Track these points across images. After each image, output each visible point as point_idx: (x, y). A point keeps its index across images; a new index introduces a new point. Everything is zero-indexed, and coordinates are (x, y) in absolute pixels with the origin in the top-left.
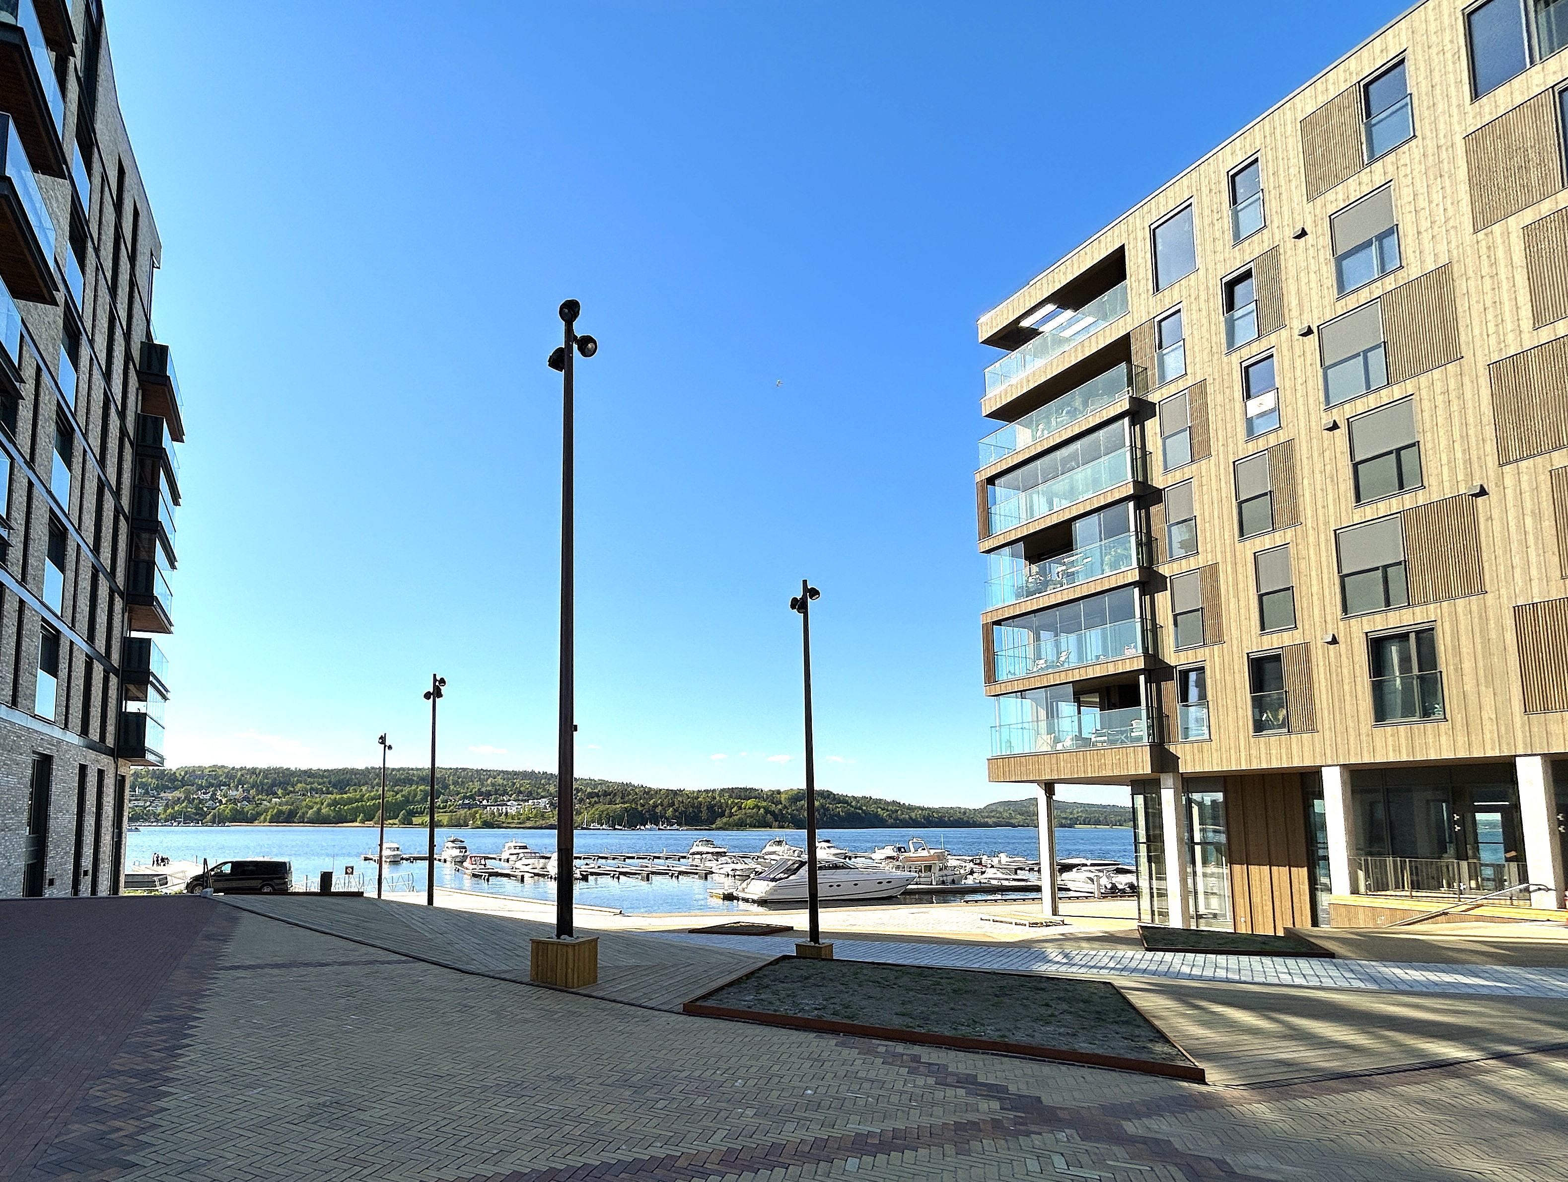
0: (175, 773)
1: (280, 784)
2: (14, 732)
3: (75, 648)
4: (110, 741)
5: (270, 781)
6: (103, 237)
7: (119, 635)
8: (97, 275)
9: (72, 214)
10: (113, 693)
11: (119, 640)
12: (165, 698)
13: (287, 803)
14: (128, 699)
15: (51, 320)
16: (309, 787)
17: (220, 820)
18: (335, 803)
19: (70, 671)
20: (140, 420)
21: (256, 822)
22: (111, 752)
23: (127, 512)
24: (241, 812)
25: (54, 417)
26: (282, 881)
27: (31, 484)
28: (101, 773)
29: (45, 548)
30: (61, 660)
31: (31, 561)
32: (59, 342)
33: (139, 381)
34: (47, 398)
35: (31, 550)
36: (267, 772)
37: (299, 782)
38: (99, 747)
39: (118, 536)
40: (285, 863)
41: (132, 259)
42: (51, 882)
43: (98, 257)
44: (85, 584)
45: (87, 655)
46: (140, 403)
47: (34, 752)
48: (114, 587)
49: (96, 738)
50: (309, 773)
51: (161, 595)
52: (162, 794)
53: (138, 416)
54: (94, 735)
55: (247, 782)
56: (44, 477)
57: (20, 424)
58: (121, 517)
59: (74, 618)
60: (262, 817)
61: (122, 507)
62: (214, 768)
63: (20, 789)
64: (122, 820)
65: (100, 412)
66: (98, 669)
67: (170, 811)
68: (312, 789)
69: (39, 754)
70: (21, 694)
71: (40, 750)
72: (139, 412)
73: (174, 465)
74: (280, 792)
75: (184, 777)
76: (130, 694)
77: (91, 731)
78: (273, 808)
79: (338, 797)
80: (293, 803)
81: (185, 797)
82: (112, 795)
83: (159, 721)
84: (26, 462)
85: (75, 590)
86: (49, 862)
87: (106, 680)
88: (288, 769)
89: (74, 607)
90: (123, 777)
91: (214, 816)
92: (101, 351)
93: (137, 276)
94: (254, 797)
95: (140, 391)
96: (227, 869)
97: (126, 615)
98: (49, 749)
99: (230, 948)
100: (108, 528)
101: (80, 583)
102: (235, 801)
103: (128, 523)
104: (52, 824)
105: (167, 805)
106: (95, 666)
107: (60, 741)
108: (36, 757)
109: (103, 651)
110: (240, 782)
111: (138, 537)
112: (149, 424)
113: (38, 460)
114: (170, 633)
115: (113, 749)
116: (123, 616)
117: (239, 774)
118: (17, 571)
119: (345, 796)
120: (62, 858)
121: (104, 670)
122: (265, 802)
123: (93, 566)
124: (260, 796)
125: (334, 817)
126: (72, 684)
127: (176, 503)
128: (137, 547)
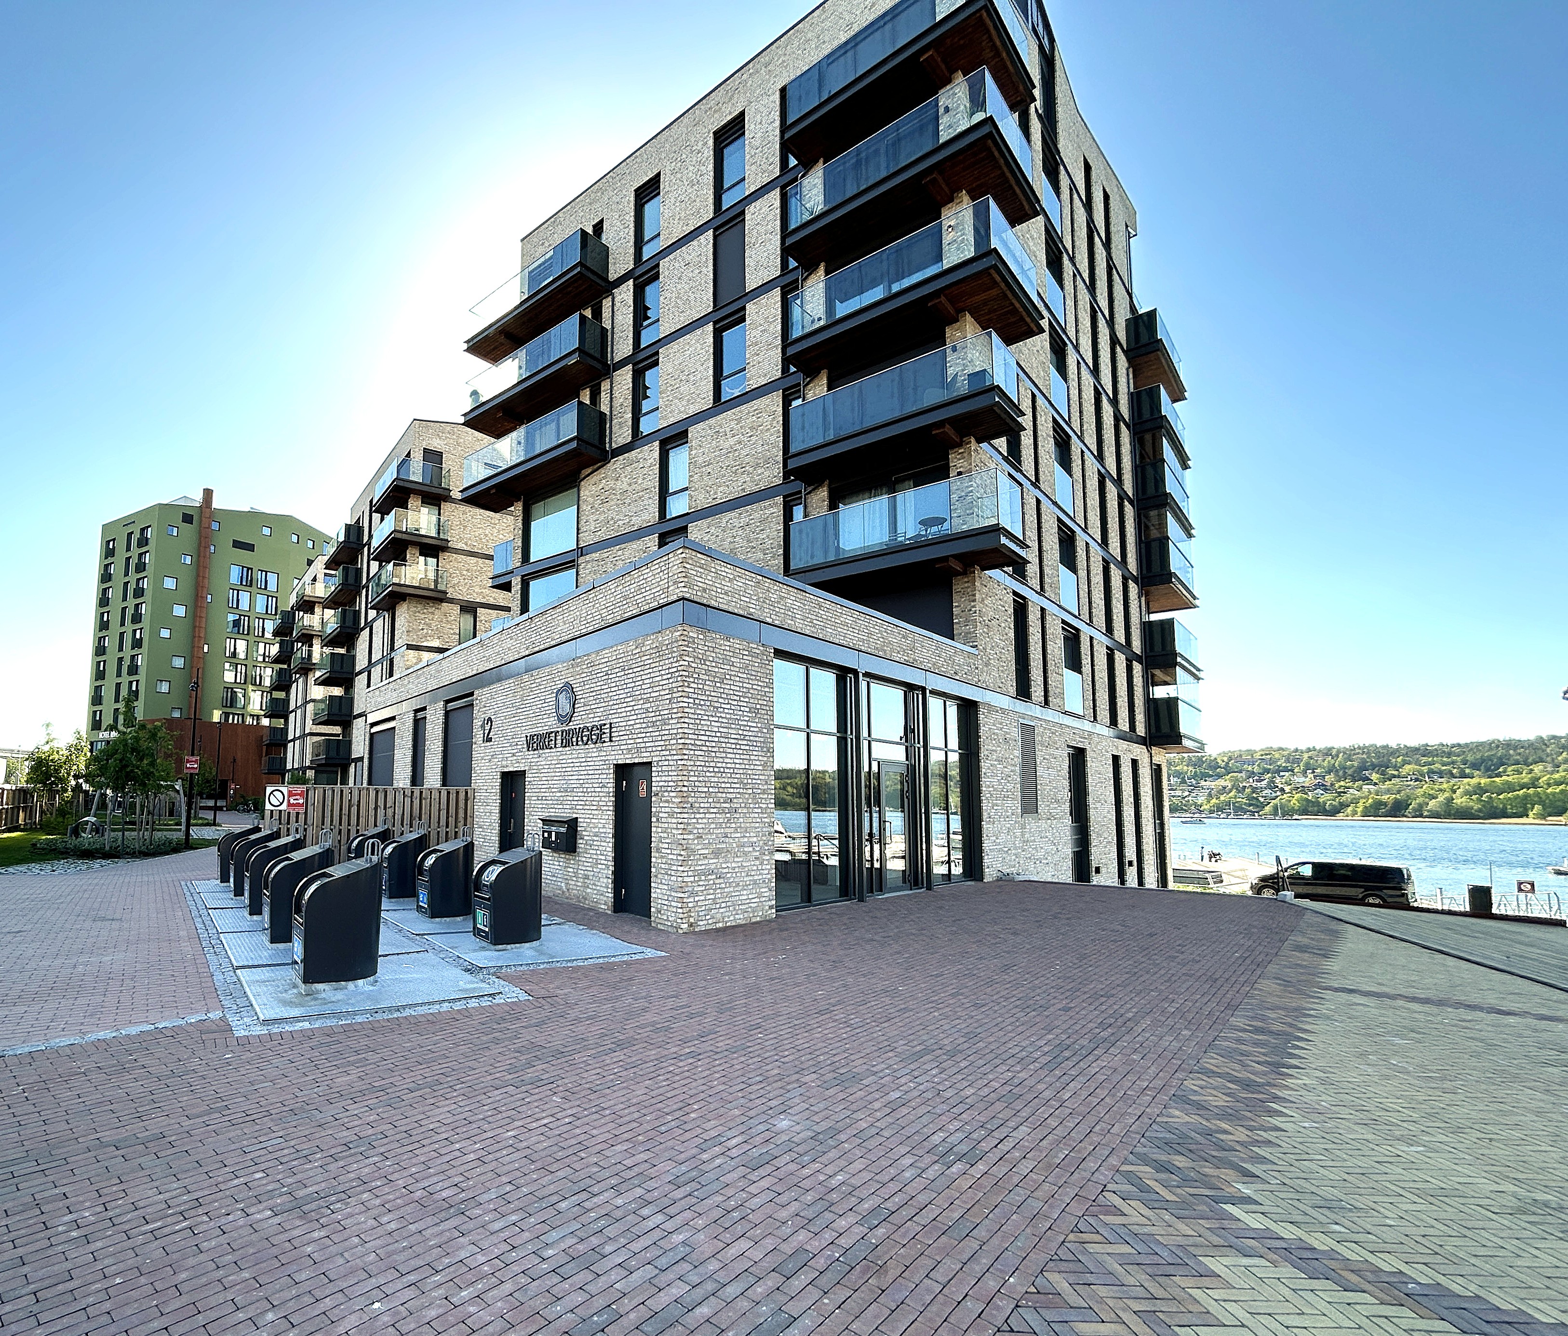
0: (1216, 759)
1: (1373, 767)
2: (1049, 729)
3: (1095, 642)
4: (1141, 730)
5: (1356, 764)
6: (1077, 243)
7: (1138, 622)
8: (1075, 282)
9: (1047, 243)
10: (1138, 680)
11: (1138, 626)
12: (1198, 678)
13: (1388, 791)
14: (1154, 684)
15: (1039, 348)
16: (1425, 769)
17: (1286, 813)
18: (1480, 790)
19: (1093, 665)
20: (1135, 399)
21: (1340, 816)
22: (1142, 741)
23: (1131, 495)
24: (1316, 803)
25: (1051, 433)
26: (1398, 893)
27: (1038, 501)
28: (1134, 762)
29: (1057, 555)
30: (1083, 657)
31: (1047, 570)
32: (1048, 363)
33: (1128, 360)
34: (1043, 419)
35: (1045, 562)
36: (1349, 753)
37: (1405, 763)
38: (1130, 736)
39: (1124, 522)
40: (1399, 871)
41: (1107, 245)
42: (1098, 870)
43: (1074, 264)
44: (1098, 579)
45: (1108, 648)
46: (1131, 381)
47: (1069, 746)
48: (1127, 575)
49: (1126, 728)
50: (1424, 751)
51: (1180, 569)
52: (1203, 783)
53: (1131, 395)
54: (1124, 724)
55: (1320, 766)
56: (1048, 491)
57: (1023, 453)
58: (1126, 503)
59: (1090, 613)
60: (1349, 810)
61: (1125, 492)
62: (1268, 751)
63: (1059, 781)
64: (1162, 811)
65: (1092, 409)
66: (1120, 659)
67: (1214, 801)
68: (1431, 772)
69: (1072, 747)
70: (1051, 693)
71: (1074, 744)
72: (1132, 390)
73: (1178, 428)
74: (1375, 777)
75: (1228, 763)
76: (1156, 679)
77: (1120, 721)
78: (1367, 798)
79: (1483, 781)
80: (1399, 792)
81: (1233, 786)
82: (1150, 785)
83: (1193, 704)
84: (1033, 484)
85: (1089, 587)
86: (1093, 850)
87: (1129, 669)
88: (1386, 747)
89: (1090, 603)
90: (1159, 766)
91: (1276, 808)
92: (1086, 351)
93: (1114, 258)
94: (1332, 785)
95: (1131, 370)
96: (1307, 871)
97: (1143, 599)
98: (1082, 742)
99: (1334, 965)
100: (1113, 518)
101: (1093, 579)
102: (1304, 790)
103: (1133, 507)
104: (1092, 813)
105: (1210, 795)
106: (1116, 657)
107: (1091, 734)
108: (1071, 751)
109: (1123, 641)
110: (1308, 767)
111: (1147, 517)
112: (1145, 397)
113: (1042, 477)
114: (1195, 607)
115: (1145, 738)
116: (1140, 601)
117: (1306, 756)
118: (1035, 583)
119: (1497, 779)
120: (1106, 847)
121: (1127, 659)
122: (1351, 791)
123: (1104, 560)
124: (1342, 783)
125: (1480, 810)
126: (1097, 678)
127: (1185, 466)
128: (1147, 527)
